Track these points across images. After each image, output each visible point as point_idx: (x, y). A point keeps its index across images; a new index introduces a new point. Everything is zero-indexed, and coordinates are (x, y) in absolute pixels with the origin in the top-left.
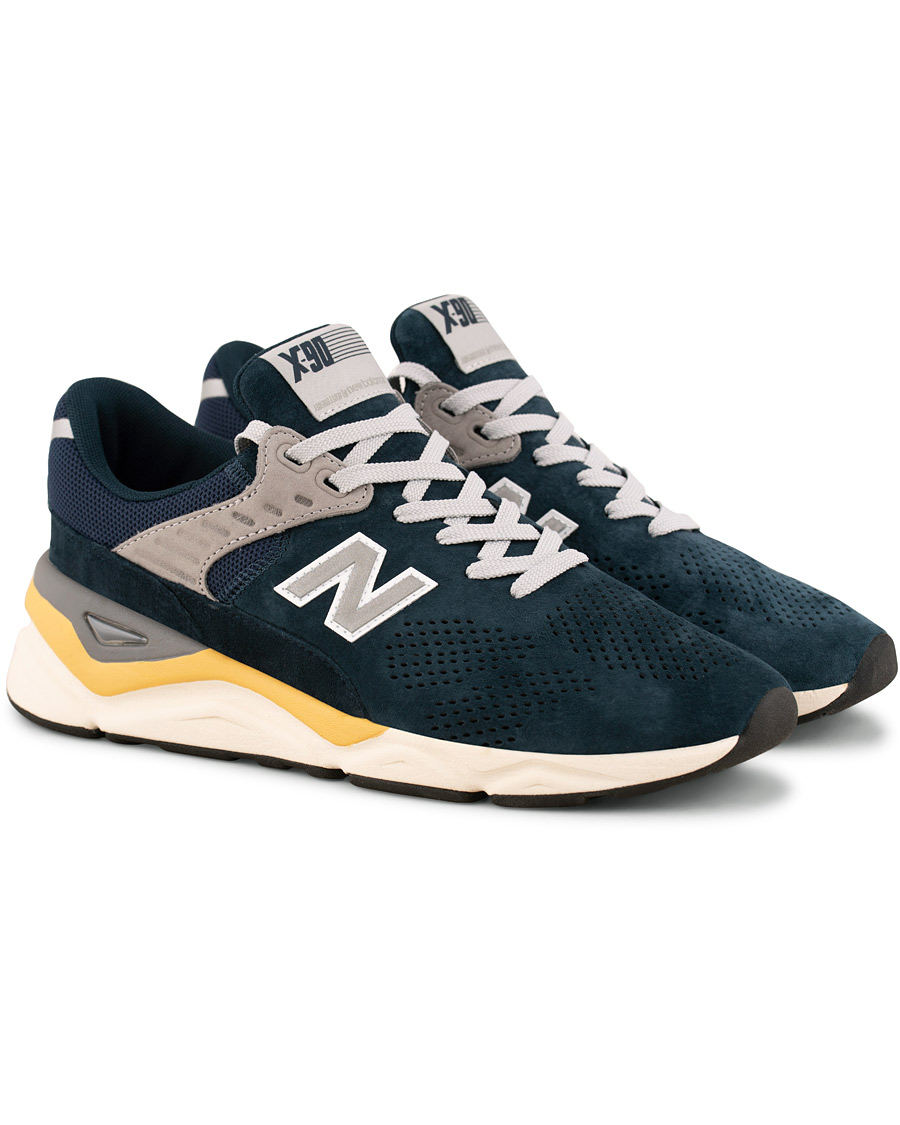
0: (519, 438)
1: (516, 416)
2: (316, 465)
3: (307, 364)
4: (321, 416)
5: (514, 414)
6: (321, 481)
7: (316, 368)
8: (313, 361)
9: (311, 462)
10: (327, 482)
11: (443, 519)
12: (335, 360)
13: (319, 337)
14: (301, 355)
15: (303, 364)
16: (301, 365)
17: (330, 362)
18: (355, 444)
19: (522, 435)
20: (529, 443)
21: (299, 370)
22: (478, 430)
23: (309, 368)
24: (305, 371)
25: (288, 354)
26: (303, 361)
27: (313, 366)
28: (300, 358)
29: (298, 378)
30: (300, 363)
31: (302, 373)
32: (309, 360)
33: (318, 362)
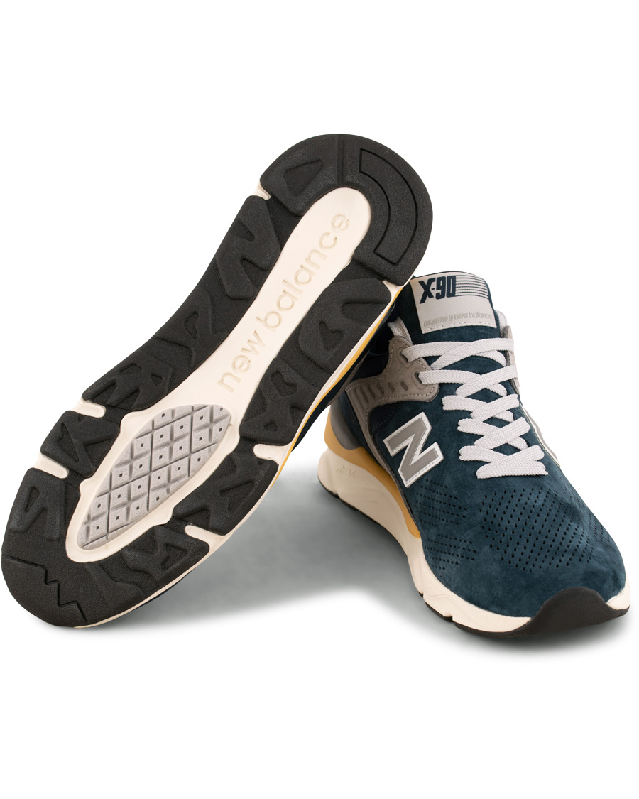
0: (437, 387)
1: (445, 371)
3: (434, 293)
4: (425, 330)
5: (444, 368)
6: (414, 375)
7: (439, 297)
8: (440, 291)
9: (413, 361)
12: (456, 295)
13: (455, 276)
14: (434, 285)
15: (432, 292)
16: (430, 292)
17: (452, 294)
19: (441, 385)
20: (444, 391)
21: (427, 294)
22: (417, 375)
23: (434, 295)
24: (431, 296)
25: (426, 282)
26: (433, 289)
27: (438, 294)
28: (432, 287)
29: (423, 301)
30: (430, 290)
31: (428, 298)
32: (437, 289)
33: (443, 292)
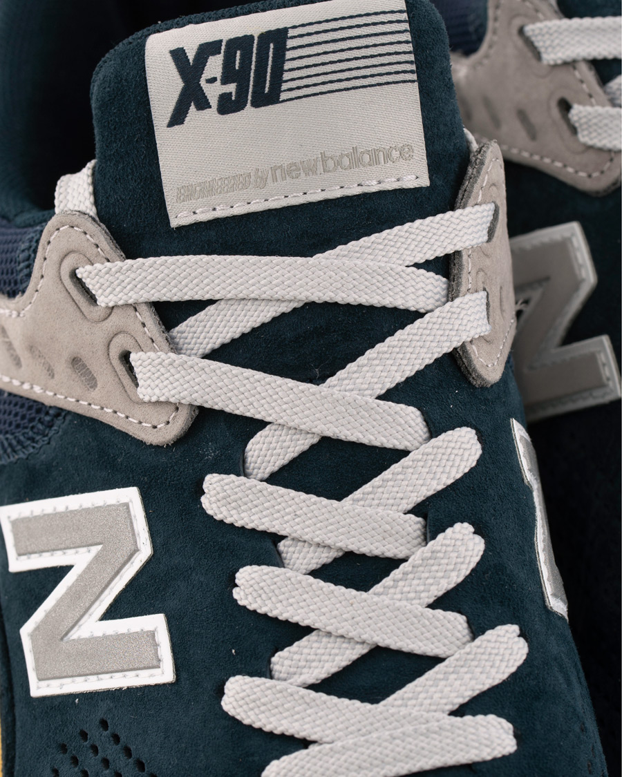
2: (116, 319)
3: (213, 92)
4: (180, 215)
6: (115, 352)
7: (228, 106)
8: (231, 88)
9: (113, 307)
10: (125, 357)
11: (277, 538)
12: (283, 96)
13: (284, 31)
14: (214, 66)
15: (208, 89)
16: (201, 89)
17: (270, 98)
18: (211, 302)
21: (192, 97)
22: (565, 106)
23: (214, 102)
24: (203, 104)
25: (191, 56)
26: (212, 80)
27: (224, 99)
28: (207, 74)
29: (178, 118)
30: (203, 83)
31: (192, 108)
32: (225, 81)
33: (242, 91)
